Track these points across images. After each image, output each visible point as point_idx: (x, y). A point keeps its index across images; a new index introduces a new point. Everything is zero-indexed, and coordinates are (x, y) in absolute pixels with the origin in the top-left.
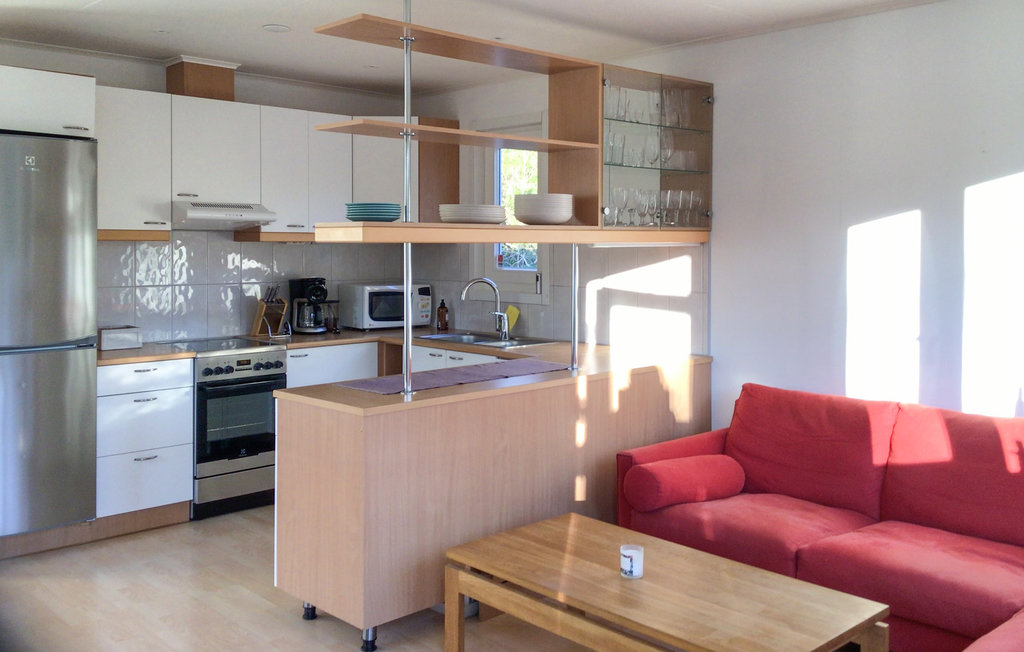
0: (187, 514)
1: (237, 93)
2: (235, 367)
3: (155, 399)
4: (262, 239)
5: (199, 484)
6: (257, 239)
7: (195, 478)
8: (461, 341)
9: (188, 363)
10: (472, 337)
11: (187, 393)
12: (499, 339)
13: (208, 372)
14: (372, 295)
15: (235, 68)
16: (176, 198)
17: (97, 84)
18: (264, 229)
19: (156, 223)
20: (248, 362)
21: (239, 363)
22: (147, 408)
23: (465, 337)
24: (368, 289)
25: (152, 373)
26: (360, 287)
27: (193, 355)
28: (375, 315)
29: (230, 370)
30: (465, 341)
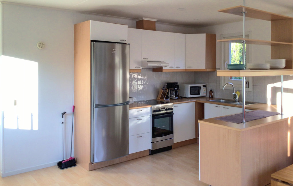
0: (149, 153)
1: (156, 28)
2: (162, 110)
3: (142, 119)
4: (163, 71)
5: (153, 144)
6: (162, 71)
7: (151, 142)
8: (220, 102)
9: (149, 108)
10: (224, 101)
11: (149, 117)
12: (235, 102)
13: (154, 111)
14: (191, 87)
15: (156, 21)
16: (143, 60)
17: (128, 27)
18: (164, 68)
19: (138, 67)
20: (164, 108)
21: (162, 108)
22: (140, 122)
23: (221, 101)
24: (189, 86)
25: (141, 111)
26: (187, 85)
27: (151, 106)
28: (191, 93)
29: (160, 111)
30: (222, 102)
